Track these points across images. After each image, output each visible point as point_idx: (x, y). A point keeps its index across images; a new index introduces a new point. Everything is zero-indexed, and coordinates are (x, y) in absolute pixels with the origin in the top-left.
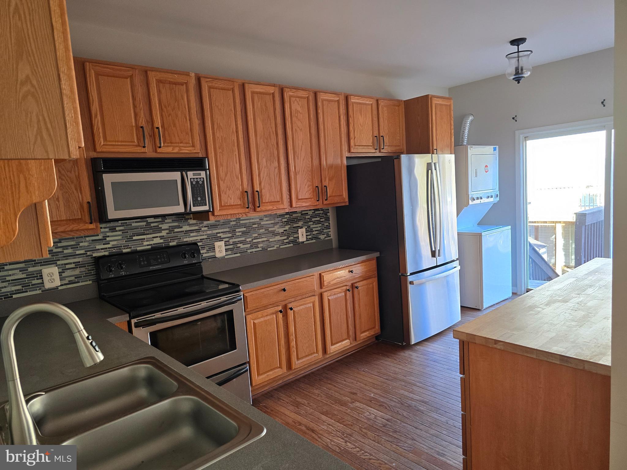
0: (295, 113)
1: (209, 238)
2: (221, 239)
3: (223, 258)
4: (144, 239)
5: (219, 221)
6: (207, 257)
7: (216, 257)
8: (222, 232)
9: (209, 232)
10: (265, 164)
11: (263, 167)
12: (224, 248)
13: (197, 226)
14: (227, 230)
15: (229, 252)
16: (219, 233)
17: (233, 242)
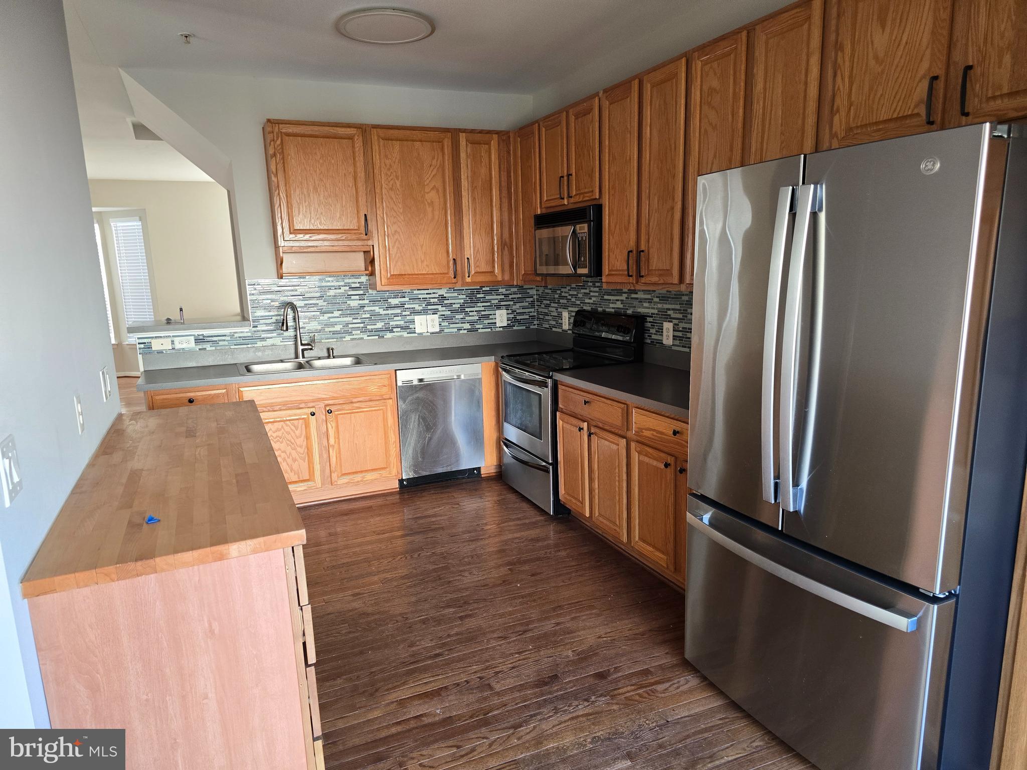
0: (708, 97)
1: (659, 314)
2: (669, 319)
3: (670, 347)
4: (610, 300)
5: (670, 292)
6: (656, 340)
7: (662, 343)
8: (673, 309)
9: (660, 306)
10: (657, 206)
11: (654, 212)
12: (671, 334)
13: (650, 294)
14: (678, 307)
15: (677, 342)
16: (669, 309)
17: (683, 328)
